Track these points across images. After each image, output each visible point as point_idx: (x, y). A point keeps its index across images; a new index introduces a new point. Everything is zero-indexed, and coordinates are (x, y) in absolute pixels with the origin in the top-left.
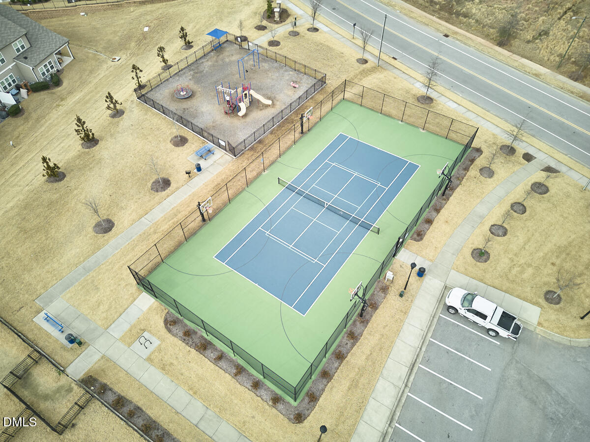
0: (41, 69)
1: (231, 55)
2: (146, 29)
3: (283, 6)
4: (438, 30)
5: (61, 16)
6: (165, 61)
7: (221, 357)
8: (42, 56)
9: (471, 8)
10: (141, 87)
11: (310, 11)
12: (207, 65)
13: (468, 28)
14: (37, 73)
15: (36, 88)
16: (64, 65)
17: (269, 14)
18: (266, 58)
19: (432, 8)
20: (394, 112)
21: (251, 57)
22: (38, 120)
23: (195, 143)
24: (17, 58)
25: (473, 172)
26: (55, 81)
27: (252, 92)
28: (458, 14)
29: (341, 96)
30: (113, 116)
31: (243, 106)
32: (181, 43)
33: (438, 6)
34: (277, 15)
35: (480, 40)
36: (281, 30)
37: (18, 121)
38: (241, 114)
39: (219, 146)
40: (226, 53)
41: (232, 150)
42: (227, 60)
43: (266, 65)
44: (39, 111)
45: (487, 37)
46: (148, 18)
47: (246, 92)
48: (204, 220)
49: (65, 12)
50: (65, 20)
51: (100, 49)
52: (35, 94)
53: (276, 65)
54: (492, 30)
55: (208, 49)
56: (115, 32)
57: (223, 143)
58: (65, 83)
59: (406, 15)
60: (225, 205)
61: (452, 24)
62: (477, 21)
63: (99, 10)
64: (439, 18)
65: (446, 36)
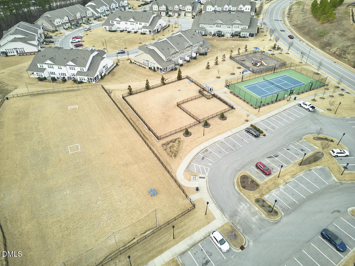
0: (204, 50)
1: (258, 55)
2: (233, 47)
3: (279, 47)
4: (333, 61)
5: (209, 40)
6: (239, 52)
7: (241, 98)
8: (205, 47)
9: (348, 56)
10: (231, 56)
11: (288, 48)
12: (250, 55)
13: (344, 62)
14: (202, 51)
15: (201, 54)
16: (208, 51)
17: (274, 48)
18: (269, 57)
19: (334, 55)
20: (304, 74)
21: (265, 56)
22: (200, 61)
23: (243, 69)
24: (200, 46)
25: (323, 88)
26: (205, 54)
27: (262, 61)
28: (342, 57)
29: (289, 68)
30: (223, 61)
31: (259, 64)
32: (245, 50)
33: (336, 55)
34: (276, 48)
35: (348, 66)
36: (276, 52)
37: (195, 60)
38: (257, 66)
39: (250, 70)
40: (257, 54)
41: (253, 72)
42: (257, 55)
43: (268, 58)
44: (200, 60)
45: (350, 65)
46: (235, 44)
47: (261, 61)
48: (242, 81)
49: (211, 39)
50: (210, 41)
51: (218, 49)
52: (200, 56)
53: (271, 59)
54: (352, 63)
55: (252, 52)
56: (224, 46)
57: (251, 69)
58: (208, 55)
59: (323, 55)
60: (248, 80)
61: (339, 60)
62: (348, 60)
63: (220, 40)
64: (335, 58)
65: (335, 63)
